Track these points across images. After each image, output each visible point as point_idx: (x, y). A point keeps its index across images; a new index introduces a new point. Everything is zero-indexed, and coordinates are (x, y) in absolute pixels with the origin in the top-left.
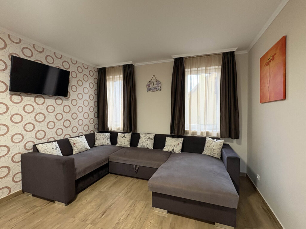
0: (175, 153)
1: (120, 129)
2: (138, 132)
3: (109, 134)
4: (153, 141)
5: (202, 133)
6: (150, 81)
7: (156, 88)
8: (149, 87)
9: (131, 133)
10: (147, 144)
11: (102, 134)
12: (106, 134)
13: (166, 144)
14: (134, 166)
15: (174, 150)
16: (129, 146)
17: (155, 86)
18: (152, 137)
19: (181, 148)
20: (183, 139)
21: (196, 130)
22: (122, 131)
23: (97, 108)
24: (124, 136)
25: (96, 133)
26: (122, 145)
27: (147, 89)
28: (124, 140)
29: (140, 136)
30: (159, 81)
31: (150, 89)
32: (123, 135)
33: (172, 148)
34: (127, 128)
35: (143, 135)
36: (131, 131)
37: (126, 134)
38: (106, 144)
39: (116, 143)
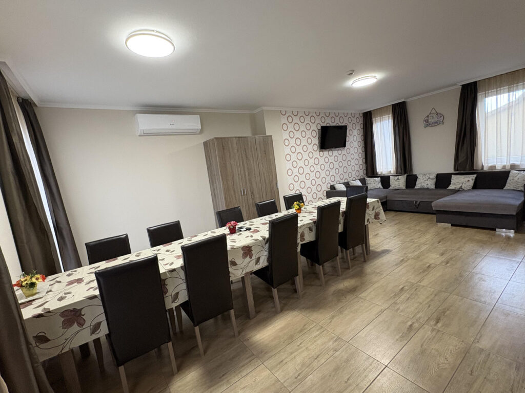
0: (464, 190)
1: (392, 172)
2: (414, 174)
3: (379, 179)
4: (435, 180)
5: (504, 167)
6: (428, 116)
7: (437, 123)
8: (428, 122)
9: (406, 175)
10: (427, 184)
11: (372, 179)
12: (377, 178)
13: (452, 183)
14: (414, 202)
15: (463, 187)
16: (404, 188)
17: (436, 120)
18: (434, 176)
19: (472, 185)
20: (475, 175)
21: (495, 164)
22: (395, 174)
23: (364, 153)
24: (398, 179)
25: (366, 178)
26: (397, 188)
27: (424, 125)
28: (399, 183)
29: (417, 177)
30: (440, 114)
31: (428, 124)
32: (396, 178)
33: (460, 185)
34: (401, 170)
35: (422, 176)
36: (405, 173)
37: (400, 177)
38: (378, 188)
39: (389, 186)
